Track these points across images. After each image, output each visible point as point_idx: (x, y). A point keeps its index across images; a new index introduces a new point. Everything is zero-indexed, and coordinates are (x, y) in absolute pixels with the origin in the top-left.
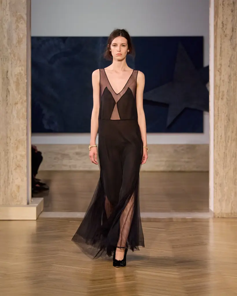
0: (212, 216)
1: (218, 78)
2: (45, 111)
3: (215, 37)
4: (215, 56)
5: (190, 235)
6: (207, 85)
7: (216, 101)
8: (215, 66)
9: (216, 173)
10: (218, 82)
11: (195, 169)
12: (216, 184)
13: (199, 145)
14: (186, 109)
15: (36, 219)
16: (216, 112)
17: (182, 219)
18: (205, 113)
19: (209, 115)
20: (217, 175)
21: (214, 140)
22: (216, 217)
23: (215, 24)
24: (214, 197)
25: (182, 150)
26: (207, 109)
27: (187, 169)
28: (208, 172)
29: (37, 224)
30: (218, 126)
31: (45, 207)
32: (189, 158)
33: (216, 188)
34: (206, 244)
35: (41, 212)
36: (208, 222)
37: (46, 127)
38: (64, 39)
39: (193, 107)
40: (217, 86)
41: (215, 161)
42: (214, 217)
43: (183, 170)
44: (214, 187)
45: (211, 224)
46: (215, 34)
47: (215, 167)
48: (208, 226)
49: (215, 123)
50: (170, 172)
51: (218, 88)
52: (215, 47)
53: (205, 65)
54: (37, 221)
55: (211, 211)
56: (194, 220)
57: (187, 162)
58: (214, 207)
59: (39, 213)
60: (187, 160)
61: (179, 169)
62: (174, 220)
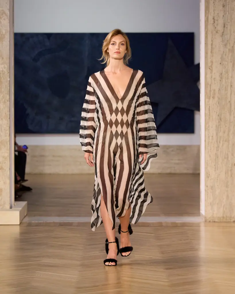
0: (204, 220)
1: (209, 76)
2: (29, 111)
3: (206, 33)
4: (206, 53)
5: (181, 240)
6: (198, 84)
7: (207, 100)
8: (206, 63)
9: (208, 176)
10: (209, 80)
11: (185, 171)
12: (207, 186)
13: (190, 146)
14: (176, 108)
15: (19, 224)
16: (207, 112)
17: (172, 223)
18: (196, 113)
19: (200, 114)
20: (208, 177)
21: (205, 141)
22: (208, 221)
23: (206, 20)
24: (205, 200)
25: (172, 151)
26: (198, 108)
27: (178, 171)
28: (199, 175)
29: (21, 229)
30: (209, 126)
31: (28, 210)
32: (179, 160)
33: (207, 191)
34: (197, 250)
35: (25, 216)
36: (199, 226)
37: (30, 127)
38: (49, 36)
39: (183, 106)
40: (208, 84)
41: (206, 163)
42: (206, 221)
43: (173, 172)
44: (206, 191)
45: (203, 228)
46: (206, 30)
47: (206, 168)
48: (199, 231)
49: (206, 123)
50: (159, 174)
51: (209, 86)
52: (206, 44)
53: (196, 62)
54: (20, 226)
55: (202, 215)
56: (184, 225)
57: (178, 164)
58: (206, 211)
59: (23, 218)
60: (177, 162)
61: (168, 171)
62: (164, 225)
